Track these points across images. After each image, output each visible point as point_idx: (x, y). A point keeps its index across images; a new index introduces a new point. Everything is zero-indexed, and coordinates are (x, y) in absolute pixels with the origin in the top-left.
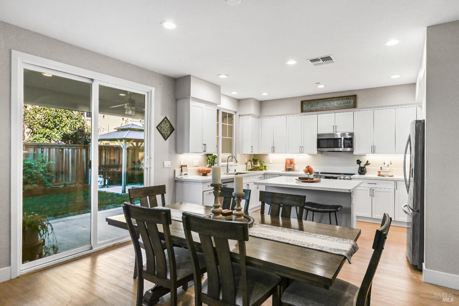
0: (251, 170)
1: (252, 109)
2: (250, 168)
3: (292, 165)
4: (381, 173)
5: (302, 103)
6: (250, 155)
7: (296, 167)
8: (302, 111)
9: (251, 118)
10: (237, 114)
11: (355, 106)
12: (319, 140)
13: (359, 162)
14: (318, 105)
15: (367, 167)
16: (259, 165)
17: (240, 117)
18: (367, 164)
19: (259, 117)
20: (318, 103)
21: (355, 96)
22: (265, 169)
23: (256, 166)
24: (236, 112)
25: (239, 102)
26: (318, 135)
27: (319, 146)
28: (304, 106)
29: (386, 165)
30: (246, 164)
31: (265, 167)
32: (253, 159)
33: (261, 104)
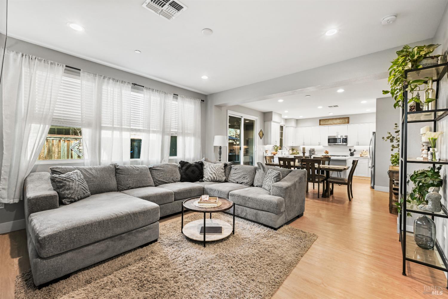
0: (292, 154)
1: (293, 124)
2: (291, 153)
3: (314, 152)
4: (362, 155)
5: (320, 120)
6: (290, 147)
7: (316, 153)
8: (320, 125)
9: (292, 128)
10: (285, 126)
11: (348, 123)
12: (329, 139)
13: (350, 150)
14: (329, 122)
15: (354, 152)
16: (295, 152)
17: (287, 128)
18: (355, 151)
19: (296, 127)
20: (328, 121)
21: (349, 118)
22: (299, 154)
23: (294, 152)
24: (284, 125)
25: (286, 120)
26: (329, 137)
27: (329, 142)
28: (321, 122)
29: (364, 151)
30: (288, 151)
31: (298, 153)
32: (292, 149)
33: (297, 121)
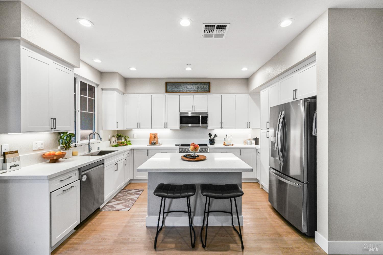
0: (115, 146)
1: (117, 84)
2: (115, 144)
3: (156, 139)
4: (226, 143)
5: (167, 83)
6: (114, 131)
7: (160, 141)
8: (167, 91)
9: (115, 93)
10: (100, 88)
11: (209, 91)
12: (181, 118)
13: (210, 135)
14: (181, 87)
15: (215, 138)
16: (123, 141)
17: (103, 91)
18: (216, 136)
19: (124, 94)
20: (180, 85)
21: (209, 83)
22: (130, 144)
23: (120, 141)
24: (98, 85)
25: (102, 74)
26: (181, 113)
27: (181, 123)
28: (168, 87)
29: (228, 137)
30: (110, 140)
31: (129, 142)
32: (117, 135)
33: (126, 81)
